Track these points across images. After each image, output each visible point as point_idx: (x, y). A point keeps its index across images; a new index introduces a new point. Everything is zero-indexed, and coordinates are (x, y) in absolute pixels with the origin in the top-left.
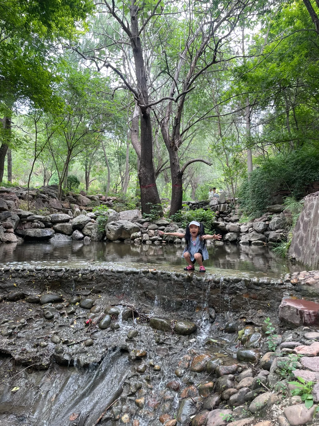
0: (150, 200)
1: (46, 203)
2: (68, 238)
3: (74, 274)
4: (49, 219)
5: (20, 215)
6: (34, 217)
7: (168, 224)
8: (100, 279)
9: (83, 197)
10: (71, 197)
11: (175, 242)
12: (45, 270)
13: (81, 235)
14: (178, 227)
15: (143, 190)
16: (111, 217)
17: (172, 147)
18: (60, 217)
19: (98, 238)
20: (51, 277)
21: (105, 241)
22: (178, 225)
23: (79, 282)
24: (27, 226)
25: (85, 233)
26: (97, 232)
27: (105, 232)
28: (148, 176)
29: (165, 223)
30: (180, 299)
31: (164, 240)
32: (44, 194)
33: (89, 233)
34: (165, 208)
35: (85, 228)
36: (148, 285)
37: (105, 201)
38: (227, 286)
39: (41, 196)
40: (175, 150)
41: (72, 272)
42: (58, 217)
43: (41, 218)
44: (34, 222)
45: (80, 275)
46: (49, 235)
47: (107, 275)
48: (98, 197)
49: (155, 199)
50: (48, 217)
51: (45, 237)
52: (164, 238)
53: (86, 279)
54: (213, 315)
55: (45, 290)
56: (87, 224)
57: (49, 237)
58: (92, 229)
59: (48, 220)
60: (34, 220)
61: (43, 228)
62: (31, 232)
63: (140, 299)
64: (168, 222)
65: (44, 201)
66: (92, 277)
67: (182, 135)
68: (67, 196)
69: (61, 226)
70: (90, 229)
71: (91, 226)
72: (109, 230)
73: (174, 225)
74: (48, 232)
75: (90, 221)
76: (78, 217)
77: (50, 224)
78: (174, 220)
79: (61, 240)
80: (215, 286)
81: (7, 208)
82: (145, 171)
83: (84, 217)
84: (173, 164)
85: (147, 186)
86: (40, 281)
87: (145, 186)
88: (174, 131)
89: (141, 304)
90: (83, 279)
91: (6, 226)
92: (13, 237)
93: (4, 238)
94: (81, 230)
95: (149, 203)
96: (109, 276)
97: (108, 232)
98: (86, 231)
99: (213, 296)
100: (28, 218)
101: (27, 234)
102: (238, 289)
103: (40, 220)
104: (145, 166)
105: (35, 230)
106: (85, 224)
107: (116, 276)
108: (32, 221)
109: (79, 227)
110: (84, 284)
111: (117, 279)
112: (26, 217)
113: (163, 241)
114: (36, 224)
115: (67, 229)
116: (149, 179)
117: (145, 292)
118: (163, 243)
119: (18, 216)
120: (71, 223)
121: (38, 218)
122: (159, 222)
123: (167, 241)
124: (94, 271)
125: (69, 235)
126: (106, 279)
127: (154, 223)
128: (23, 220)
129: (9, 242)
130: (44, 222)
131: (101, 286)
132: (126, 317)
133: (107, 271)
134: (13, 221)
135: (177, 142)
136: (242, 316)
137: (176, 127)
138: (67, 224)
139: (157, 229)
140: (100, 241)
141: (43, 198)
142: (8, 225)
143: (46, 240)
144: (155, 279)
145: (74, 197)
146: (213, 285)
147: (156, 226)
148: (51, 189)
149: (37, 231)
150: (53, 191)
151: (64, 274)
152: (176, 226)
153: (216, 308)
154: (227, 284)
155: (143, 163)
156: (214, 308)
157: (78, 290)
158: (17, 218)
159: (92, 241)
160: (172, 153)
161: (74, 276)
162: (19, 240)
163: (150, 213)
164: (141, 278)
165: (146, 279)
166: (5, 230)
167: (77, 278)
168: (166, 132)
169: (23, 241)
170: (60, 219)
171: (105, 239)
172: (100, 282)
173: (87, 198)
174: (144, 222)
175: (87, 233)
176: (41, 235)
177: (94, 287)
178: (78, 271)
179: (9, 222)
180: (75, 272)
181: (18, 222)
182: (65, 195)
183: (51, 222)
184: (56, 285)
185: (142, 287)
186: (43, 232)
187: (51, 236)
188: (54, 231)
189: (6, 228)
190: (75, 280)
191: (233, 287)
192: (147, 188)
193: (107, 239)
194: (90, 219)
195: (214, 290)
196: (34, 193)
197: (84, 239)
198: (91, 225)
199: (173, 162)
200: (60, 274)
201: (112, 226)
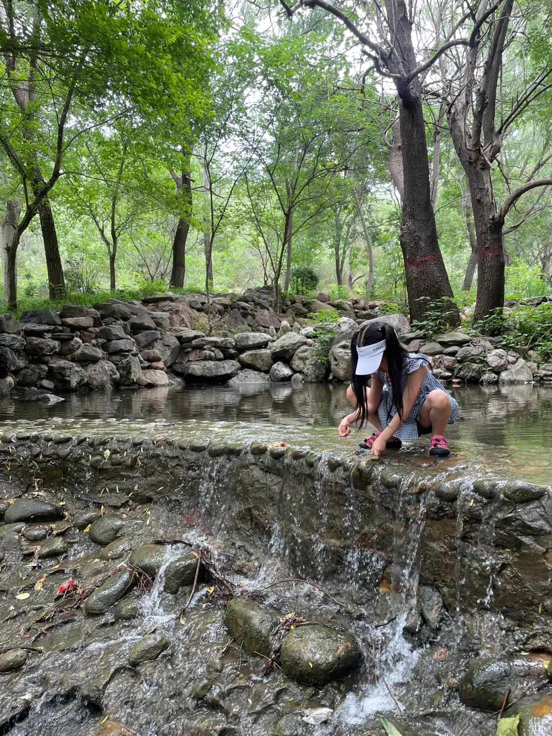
0: (426, 291)
1: (249, 317)
2: (264, 378)
3: (95, 450)
4: (230, 343)
5: (179, 338)
6: (204, 340)
7: (468, 342)
8: (152, 467)
9: (322, 304)
10: (299, 305)
11: (482, 382)
12: (36, 439)
13: (286, 371)
14: (492, 347)
15: (410, 270)
16: (342, 332)
17: (475, 162)
18: (251, 339)
19: (317, 377)
20: (44, 456)
21: (330, 382)
22: (491, 342)
23: (102, 471)
24: (192, 357)
25: (294, 367)
26: (314, 365)
27: (329, 362)
28: (420, 238)
29: (459, 339)
30: (338, 543)
31: (457, 378)
32: (247, 302)
33: (301, 366)
34: (465, 308)
35: (295, 357)
36: (259, 489)
37: (364, 309)
38: (485, 513)
39: (238, 305)
40: (483, 169)
41: (91, 445)
42: (247, 338)
43: (216, 342)
44: (205, 349)
45: (107, 453)
46: (229, 372)
47: (168, 457)
48: (350, 303)
49: (439, 288)
50: (230, 339)
51: (221, 376)
52: (455, 372)
53: (119, 464)
54: (433, 616)
55: (29, 487)
56: (299, 350)
57: (229, 376)
58: (306, 358)
59: (228, 345)
60: (204, 345)
61: (220, 360)
62: (197, 368)
63: (238, 529)
64: (467, 337)
65: (245, 315)
66: (135, 460)
67: (500, 132)
68: (292, 304)
69: (251, 355)
70: (304, 359)
71: (306, 354)
72: (335, 359)
73: (482, 343)
74: (228, 367)
75: (305, 343)
76: (284, 337)
77: (234, 352)
78: (483, 332)
79: (251, 382)
80: (441, 509)
81: (153, 325)
82: (412, 227)
83: (294, 336)
84: (479, 201)
85: (418, 259)
86: (21, 466)
87: (414, 260)
88: (476, 122)
89: (238, 543)
90: (113, 464)
91: (148, 357)
92: (161, 377)
93: (144, 378)
94: (287, 362)
95: (422, 298)
96: (173, 458)
97: (333, 363)
98: (297, 363)
99: (434, 545)
100: (194, 342)
101: (190, 372)
102: (526, 529)
103: (215, 345)
104: (412, 216)
105: (203, 363)
106: (295, 350)
107: (187, 460)
108: (200, 348)
109: (284, 356)
110: (114, 478)
111: (189, 469)
112: (190, 340)
113: (454, 380)
114: (208, 352)
115: (263, 360)
116: (422, 244)
117: (249, 510)
118: (453, 383)
119: (176, 340)
120: (270, 349)
121: (211, 342)
122: (446, 338)
123: (462, 378)
124: (140, 444)
125: (267, 372)
126: (165, 467)
127: (434, 341)
128: (185, 346)
129: (151, 386)
130: (223, 348)
131: (153, 485)
132: (174, 584)
133: (170, 444)
134: (166, 348)
135: (486, 151)
136: (538, 643)
137: (481, 113)
138: (263, 351)
139: (441, 353)
140: (321, 382)
141: (244, 308)
142: (152, 355)
143: (222, 381)
144: (278, 473)
145: (304, 305)
146: (433, 505)
147: (438, 347)
148: (263, 293)
149: (208, 366)
150: (265, 296)
151: (71, 451)
152: (488, 344)
153: (445, 590)
154: (484, 506)
155: (408, 209)
156: (438, 589)
157: (100, 492)
158: (174, 342)
159: (306, 382)
160: (474, 177)
161: (93, 455)
162: (177, 383)
163: (426, 318)
164: (246, 467)
165: (257, 473)
166: (146, 364)
167: (97, 461)
168: (460, 131)
169: (183, 384)
170: (251, 343)
171: (331, 377)
172: (152, 474)
173: (330, 306)
174: (412, 339)
175: (298, 366)
176: (214, 373)
177: (136, 488)
178: (104, 443)
179: (157, 351)
180: (95, 446)
181: (176, 350)
182: (289, 303)
183: (235, 348)
184: (55, 477)
185: (243, 496)
186: (217, 367)
187: (232, 374)
188: (238, 365)
189: (148, 360)
190: (94, 467)
191: (507, 521)
192: (418, 265)
193: (334, 377)
194: (306, 340)
195: (437, 525)
196: (227, 301)
197: (293, 378)
198: (305, 351)
199: (478, 197)
200: (64, 450)
201: (341, 350)
